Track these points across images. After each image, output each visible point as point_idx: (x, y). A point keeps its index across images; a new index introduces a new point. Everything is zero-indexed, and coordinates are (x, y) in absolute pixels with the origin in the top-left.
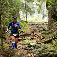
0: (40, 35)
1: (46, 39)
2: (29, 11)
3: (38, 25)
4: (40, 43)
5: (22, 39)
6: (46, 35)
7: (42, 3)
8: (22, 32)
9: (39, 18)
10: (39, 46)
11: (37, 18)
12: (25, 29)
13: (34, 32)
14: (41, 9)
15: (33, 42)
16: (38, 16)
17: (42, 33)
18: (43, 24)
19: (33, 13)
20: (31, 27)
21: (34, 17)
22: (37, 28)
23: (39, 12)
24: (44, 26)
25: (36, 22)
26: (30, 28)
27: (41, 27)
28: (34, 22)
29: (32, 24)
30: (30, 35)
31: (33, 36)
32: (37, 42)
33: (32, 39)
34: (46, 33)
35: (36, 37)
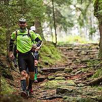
0: (83, 70)
1: (95, 77)
2: (61, 23)
3: (79, 51)
4: (83, 85)
5: (46, 78)
6: (95, 70)
7: (88, 6)
8: (47, 64)
9: (81, 37)
10: (80, 91)
11: (79, 37)
12: (53, 58)
13: (71, 64)
14: (85, 18)
15: (68, 84)
16: (81, 33)
17: (88, 65)
18: (89, 49)
19: (69, 26)
20: (66, 55)
21: (71, 34)
22: (78, 56)
23: (81, 24)
24: (91, 53)
25: (75, 44)
26: (62, 57)
27: (86, 54)
28: (71, 45)
29: (67, 48)
30: (63, 70)
31: (70, 72)
32: (77, 84)
33: (66, 77)
34: (94, 66)
35: (74, 73)
